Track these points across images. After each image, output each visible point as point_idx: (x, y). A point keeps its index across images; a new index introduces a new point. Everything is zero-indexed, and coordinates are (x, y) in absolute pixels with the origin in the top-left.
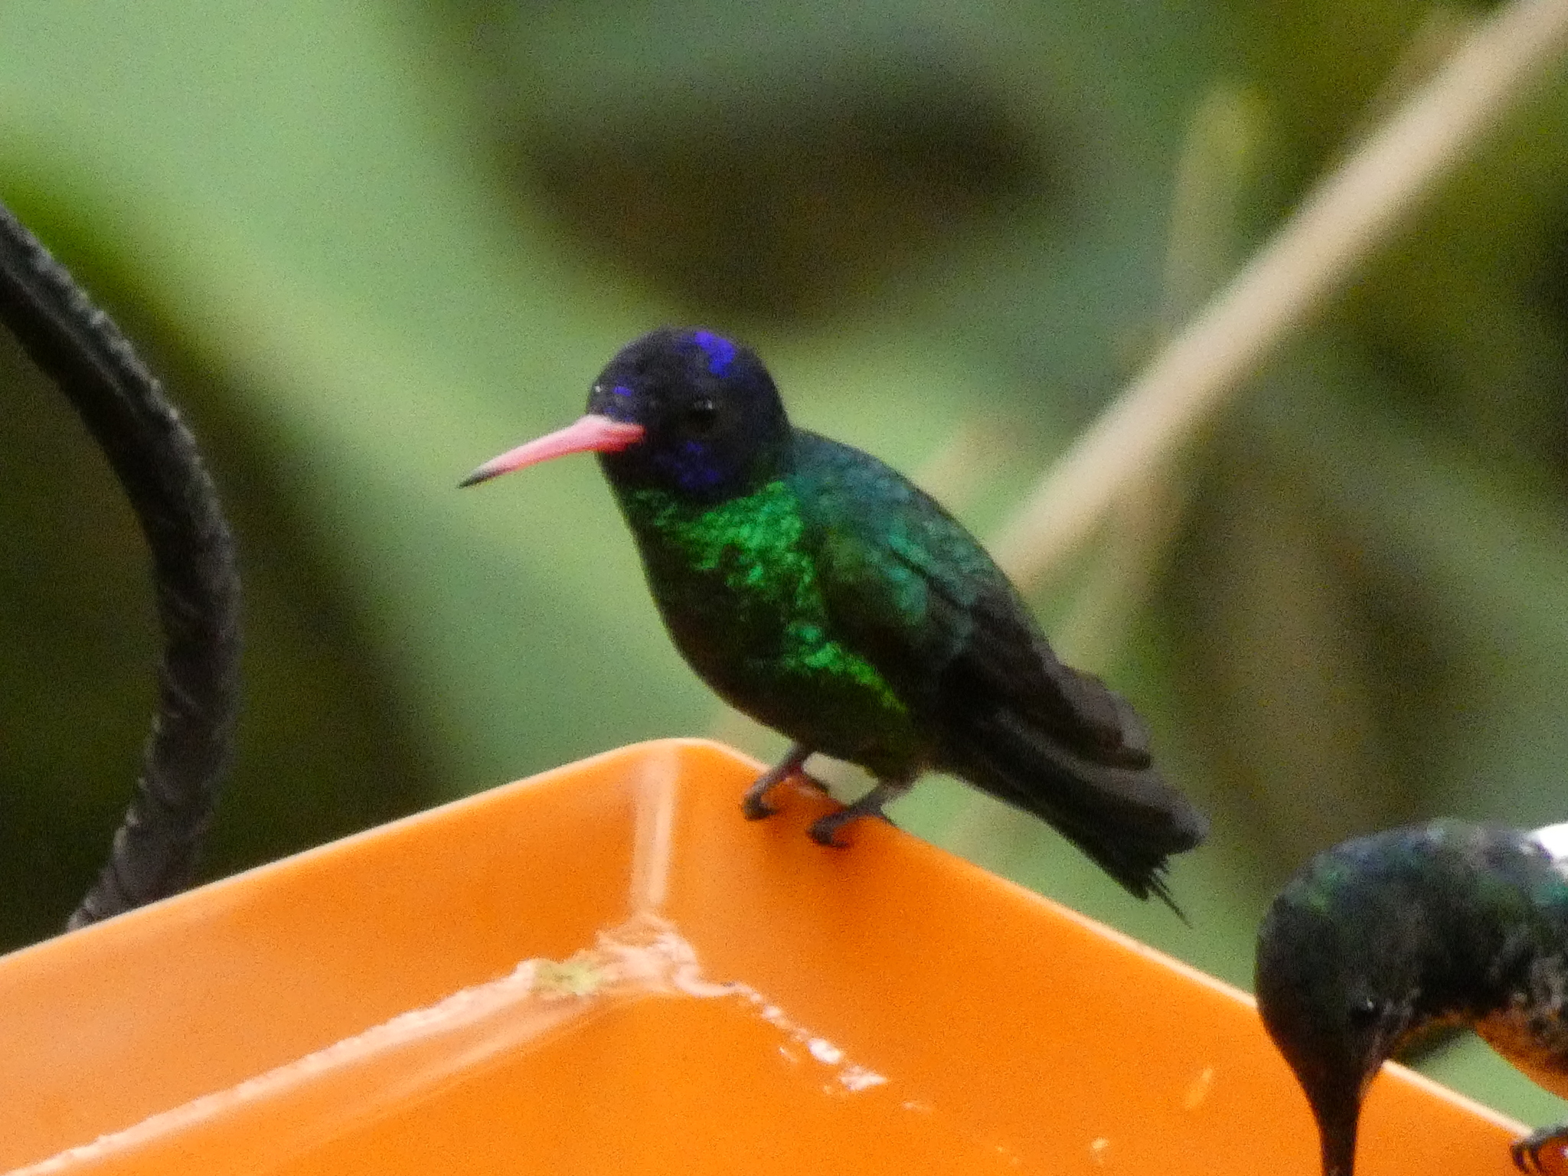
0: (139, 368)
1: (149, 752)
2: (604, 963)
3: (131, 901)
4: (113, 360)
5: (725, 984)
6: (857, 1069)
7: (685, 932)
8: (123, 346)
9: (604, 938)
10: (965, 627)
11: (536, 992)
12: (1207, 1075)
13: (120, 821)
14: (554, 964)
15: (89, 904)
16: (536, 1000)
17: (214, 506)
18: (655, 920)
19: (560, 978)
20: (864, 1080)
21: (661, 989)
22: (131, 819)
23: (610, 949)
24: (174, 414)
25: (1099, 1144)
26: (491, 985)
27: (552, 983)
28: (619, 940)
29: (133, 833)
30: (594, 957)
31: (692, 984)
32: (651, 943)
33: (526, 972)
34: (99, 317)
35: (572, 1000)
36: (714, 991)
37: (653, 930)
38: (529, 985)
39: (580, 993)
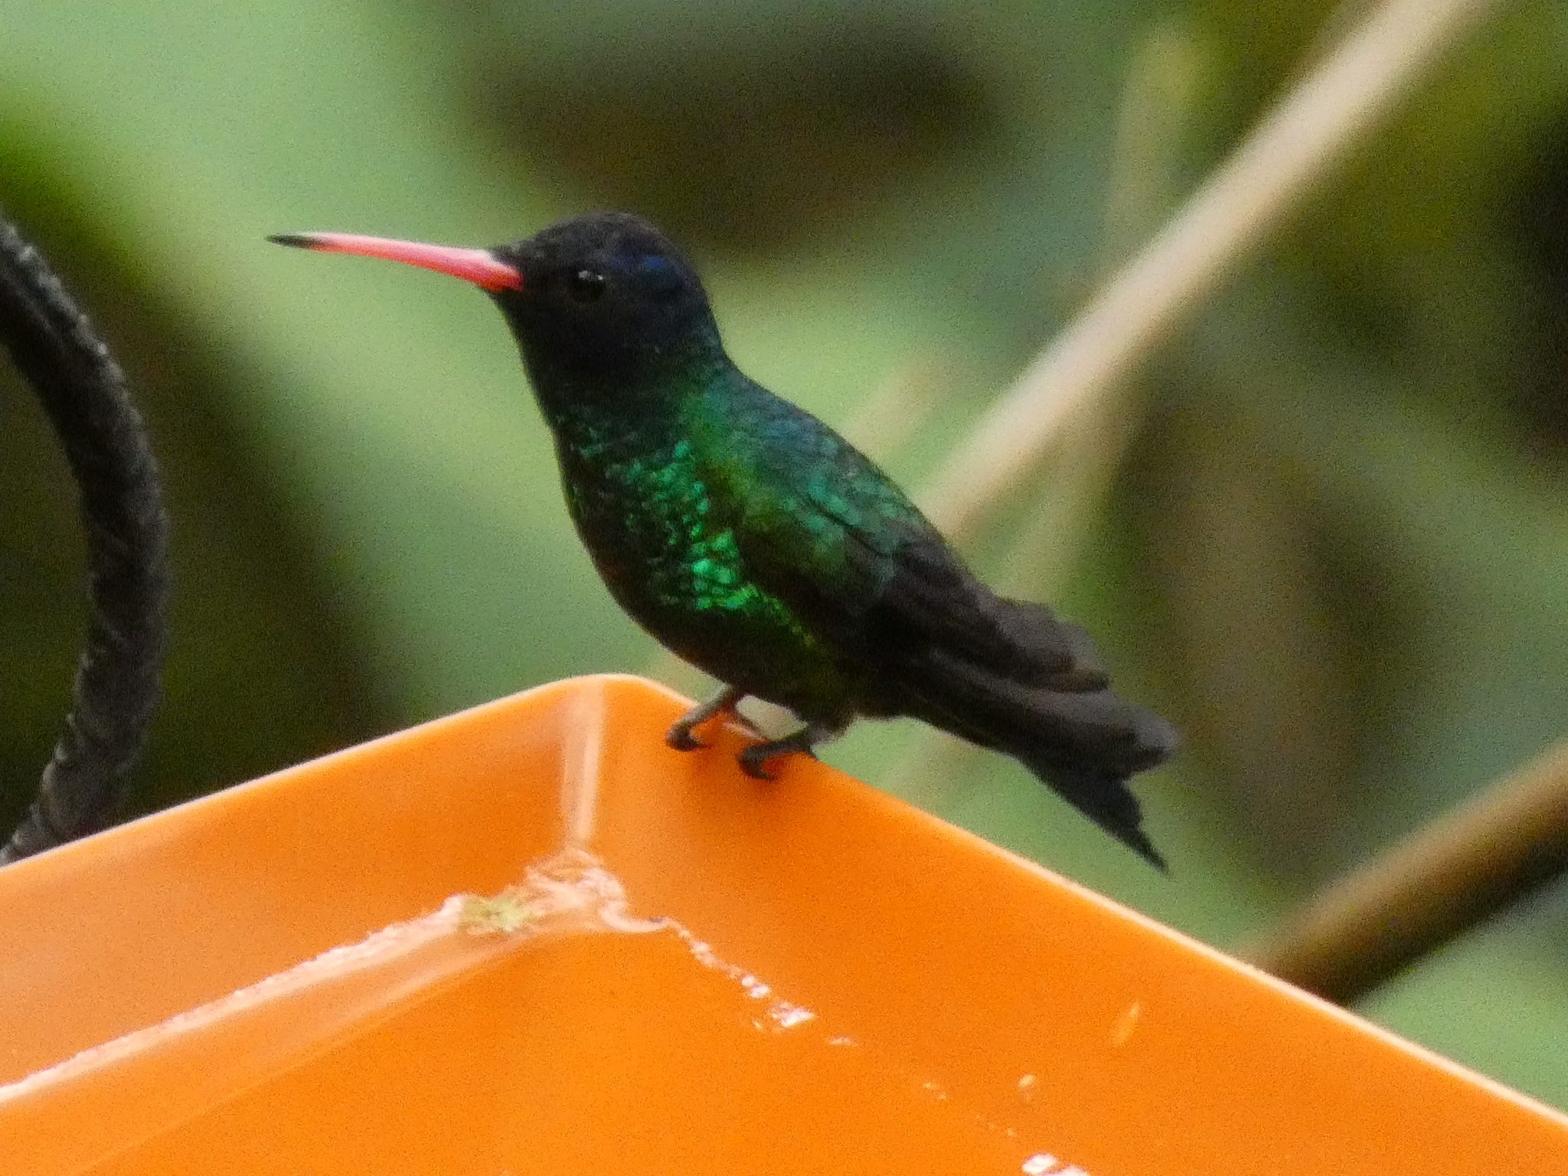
0: (67, 303)
1: (77, 688)
2: (531, 898)
3: (59, 837)
4: (41, 294)
5: (652, 920)
6: (785, 1005)
7: (613, 868)
8: (51, 282)
9: (533, 876)
10: (888, 571)
11: (463, 927)
12: (1134, 1011)
13: (49, 756)
14: (483, 901)
15: (16, 839)
16: (464, 937)
17: (142, 442)
18: (584, 856)
19: (488, 914)
20: (794, 1018)
21: (591, 926)
22: (60, 754)
23: (539, 885)
24: (102, 349)
25: (1027, 1081)
26: (419, 920)
27: (478, 919)
28: (549, 875)
29: (63, 769)
30: (523, 893)
31: (617, 919)
32: (579, 879)
33: (454, 907)
34: (27, 253)
35: (499, 937)
36: (645, 927)
37: (578, 865)
38: (456, 920)
39: (508, 929)
